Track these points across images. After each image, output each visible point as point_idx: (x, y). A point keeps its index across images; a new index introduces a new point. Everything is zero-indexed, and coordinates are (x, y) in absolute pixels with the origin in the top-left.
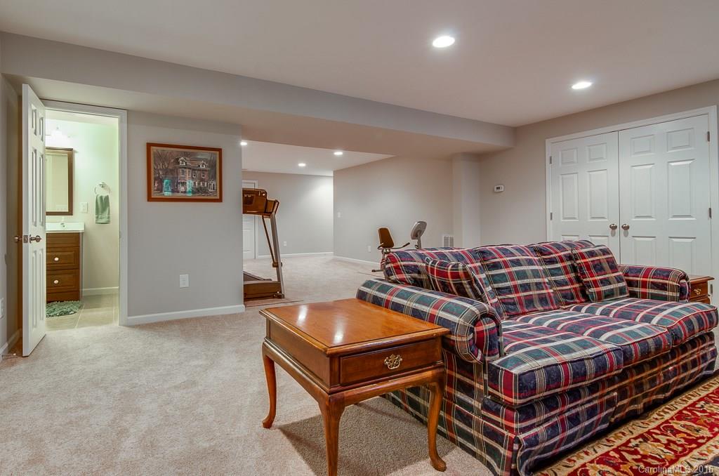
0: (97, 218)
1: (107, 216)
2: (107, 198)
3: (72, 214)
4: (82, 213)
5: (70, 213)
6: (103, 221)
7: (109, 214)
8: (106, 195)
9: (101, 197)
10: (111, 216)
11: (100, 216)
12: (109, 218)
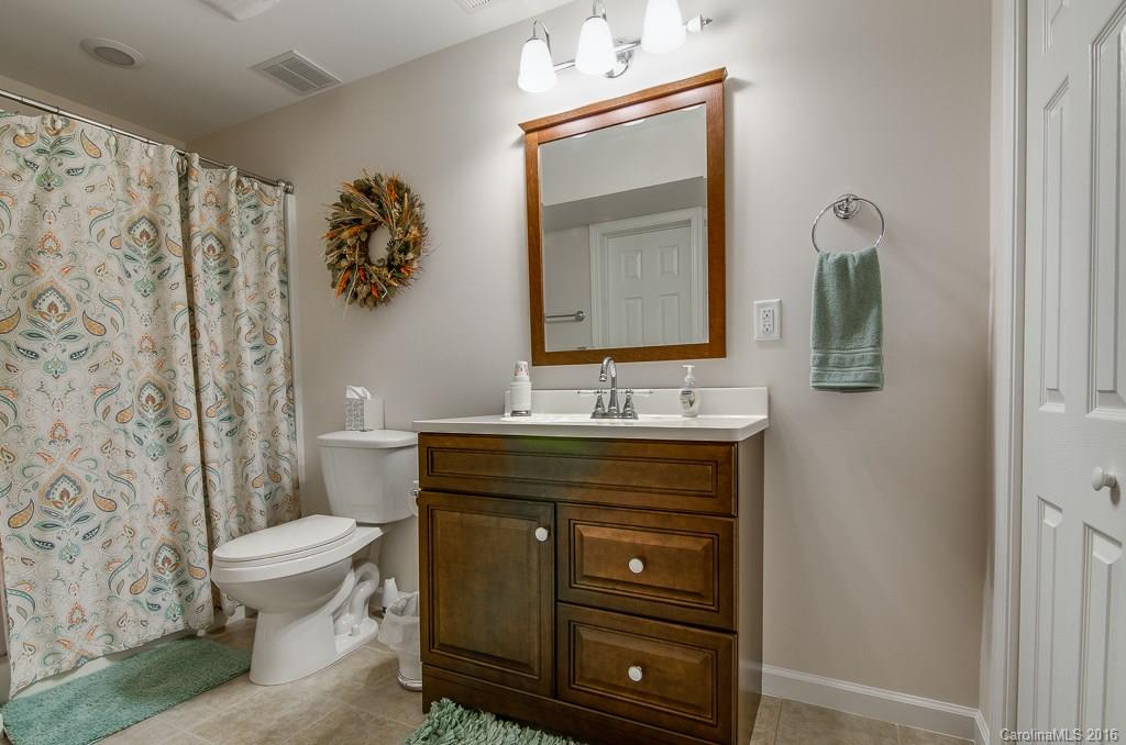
0: (823, 363)
1: (867, 351)
2: (869, 263)
3: (722, 354)
4: (762, 344)
5: (716, 346)
6: (852, 377)
7: (878, 343)
8: (865, 249)
9: (842, 264)
10: (885, 350)
11: (834, 356)
12: (877, 361)
